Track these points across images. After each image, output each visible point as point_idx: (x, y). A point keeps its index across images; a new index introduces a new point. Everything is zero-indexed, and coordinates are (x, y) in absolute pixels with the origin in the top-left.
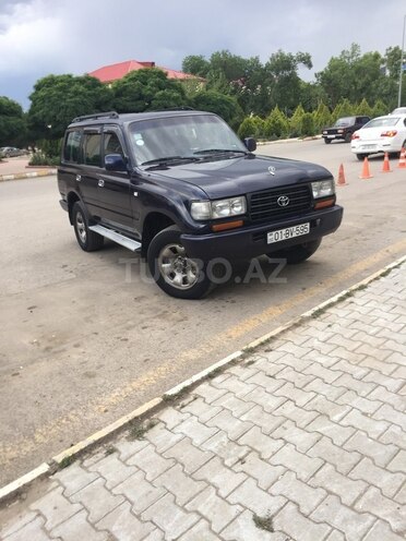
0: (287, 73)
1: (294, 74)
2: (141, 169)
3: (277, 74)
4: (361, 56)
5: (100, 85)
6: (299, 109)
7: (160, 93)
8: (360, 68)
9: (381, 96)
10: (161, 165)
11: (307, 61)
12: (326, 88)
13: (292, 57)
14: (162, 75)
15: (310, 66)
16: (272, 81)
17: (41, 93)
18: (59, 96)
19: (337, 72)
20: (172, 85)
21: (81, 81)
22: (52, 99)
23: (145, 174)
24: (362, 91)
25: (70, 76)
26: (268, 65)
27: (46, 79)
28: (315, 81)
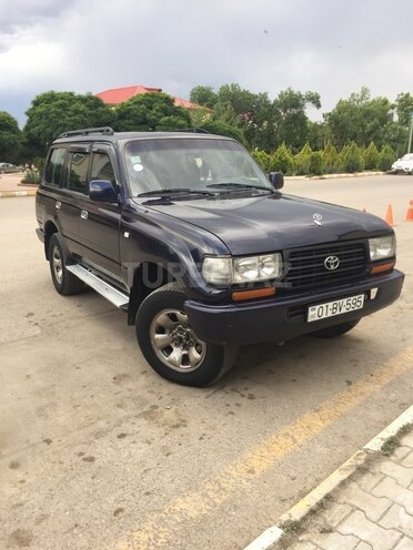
0: (295, 111)
1: (301, 113)
2: (136, 202)
3: (285, 111)
4: (370, 100)
5: (103, 105)
6: (307, 147)
7: (166, 118)
8: (368, 112)
9: (389, 141)
10: (163, 198)
11: (315, 100)
12: (334, 129)
13: (301, 96)
14: (169, 101)
15: (319, 106)
16: (280, 117)
17: (39, 109)
18: (58, 114)
19: (345, 114)
20: (178, 112)
21: (82, 100)
22: (50, 116)
23: (141, 209)
24: (369, 134)
25: (71, 94)
26: (276, 102)
27: (45, 95)
28: (323, 121)
